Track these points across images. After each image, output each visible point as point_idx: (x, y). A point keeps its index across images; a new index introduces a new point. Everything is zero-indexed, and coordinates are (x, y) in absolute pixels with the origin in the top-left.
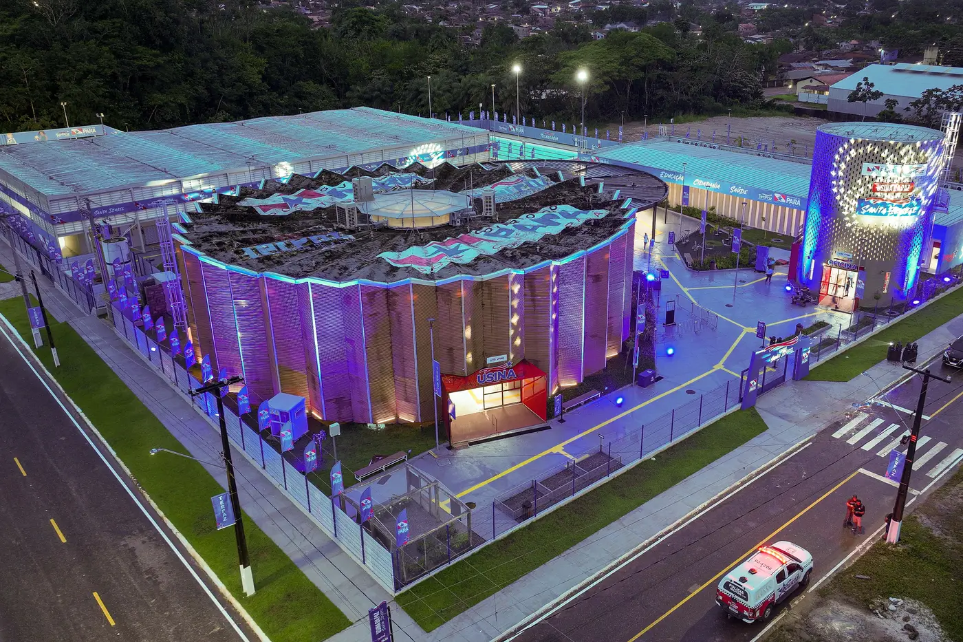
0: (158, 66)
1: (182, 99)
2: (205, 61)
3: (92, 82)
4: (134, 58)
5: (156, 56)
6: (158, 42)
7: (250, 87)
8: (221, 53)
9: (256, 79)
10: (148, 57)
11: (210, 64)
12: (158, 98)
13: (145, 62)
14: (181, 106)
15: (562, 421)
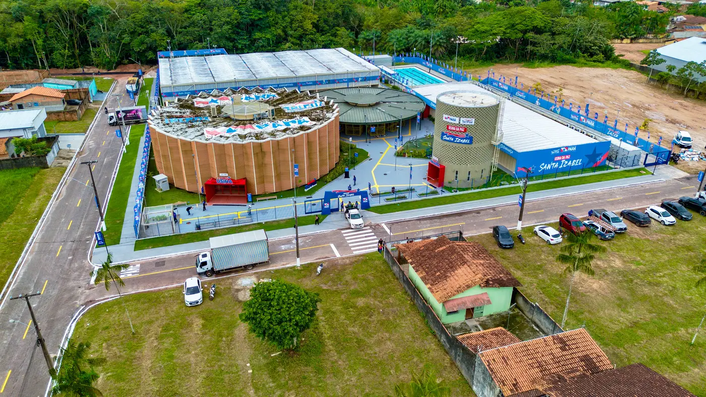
0: (260, 19)
1: (268, 36)
2: (284, 17)
4: (249, 15)
5: (260, 14)
6: (263, 7)
8: (293, 12)
9: (310, 27)
10: (256, 15)
12: (257, 35)
13: (253, 17)
14: (268, 39)
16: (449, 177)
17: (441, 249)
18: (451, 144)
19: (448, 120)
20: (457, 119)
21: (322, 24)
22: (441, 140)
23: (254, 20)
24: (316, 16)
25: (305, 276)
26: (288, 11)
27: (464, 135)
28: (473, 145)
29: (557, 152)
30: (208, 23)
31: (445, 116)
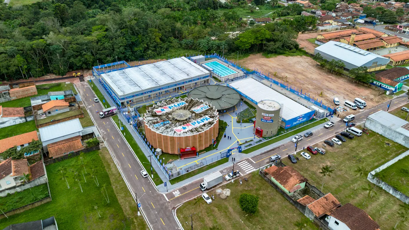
0: (136, 41)
1: (141, 49)
2: (147, 37)
3: (122, 48)
5: (135, 38)
6: (136, 34)
7: (157, 43)
8: (150, 35)
9: (159, 41)
10: (134, 39)
11: (148, 38)
12: (136, 49)
13: (133, 41)
14: (141, 50)
15: (198, 156)
16: (264, 134)
17: (282, 171)
18: (265, 123)
19: (264, 115)
20: (268, 115)
21: (164, 38)
22: (261, 121)
23: (133, 42)
24: (160, 34)
25: (237, 186)
26: (148, 34)
27: (270, 120)
28: (274, 122)
29: (298, 117)
30: (112, 47)
31: (262, 113)
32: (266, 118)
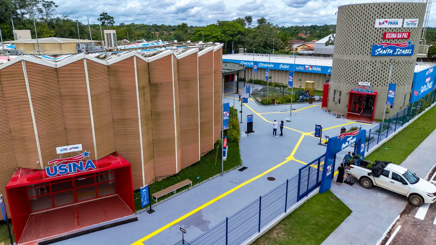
15: (151, 211)
27: (407, 43)
32: (394, 36)
